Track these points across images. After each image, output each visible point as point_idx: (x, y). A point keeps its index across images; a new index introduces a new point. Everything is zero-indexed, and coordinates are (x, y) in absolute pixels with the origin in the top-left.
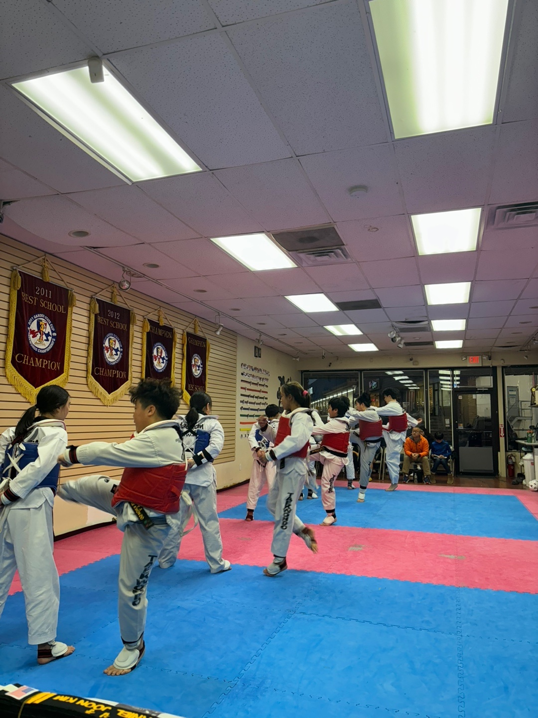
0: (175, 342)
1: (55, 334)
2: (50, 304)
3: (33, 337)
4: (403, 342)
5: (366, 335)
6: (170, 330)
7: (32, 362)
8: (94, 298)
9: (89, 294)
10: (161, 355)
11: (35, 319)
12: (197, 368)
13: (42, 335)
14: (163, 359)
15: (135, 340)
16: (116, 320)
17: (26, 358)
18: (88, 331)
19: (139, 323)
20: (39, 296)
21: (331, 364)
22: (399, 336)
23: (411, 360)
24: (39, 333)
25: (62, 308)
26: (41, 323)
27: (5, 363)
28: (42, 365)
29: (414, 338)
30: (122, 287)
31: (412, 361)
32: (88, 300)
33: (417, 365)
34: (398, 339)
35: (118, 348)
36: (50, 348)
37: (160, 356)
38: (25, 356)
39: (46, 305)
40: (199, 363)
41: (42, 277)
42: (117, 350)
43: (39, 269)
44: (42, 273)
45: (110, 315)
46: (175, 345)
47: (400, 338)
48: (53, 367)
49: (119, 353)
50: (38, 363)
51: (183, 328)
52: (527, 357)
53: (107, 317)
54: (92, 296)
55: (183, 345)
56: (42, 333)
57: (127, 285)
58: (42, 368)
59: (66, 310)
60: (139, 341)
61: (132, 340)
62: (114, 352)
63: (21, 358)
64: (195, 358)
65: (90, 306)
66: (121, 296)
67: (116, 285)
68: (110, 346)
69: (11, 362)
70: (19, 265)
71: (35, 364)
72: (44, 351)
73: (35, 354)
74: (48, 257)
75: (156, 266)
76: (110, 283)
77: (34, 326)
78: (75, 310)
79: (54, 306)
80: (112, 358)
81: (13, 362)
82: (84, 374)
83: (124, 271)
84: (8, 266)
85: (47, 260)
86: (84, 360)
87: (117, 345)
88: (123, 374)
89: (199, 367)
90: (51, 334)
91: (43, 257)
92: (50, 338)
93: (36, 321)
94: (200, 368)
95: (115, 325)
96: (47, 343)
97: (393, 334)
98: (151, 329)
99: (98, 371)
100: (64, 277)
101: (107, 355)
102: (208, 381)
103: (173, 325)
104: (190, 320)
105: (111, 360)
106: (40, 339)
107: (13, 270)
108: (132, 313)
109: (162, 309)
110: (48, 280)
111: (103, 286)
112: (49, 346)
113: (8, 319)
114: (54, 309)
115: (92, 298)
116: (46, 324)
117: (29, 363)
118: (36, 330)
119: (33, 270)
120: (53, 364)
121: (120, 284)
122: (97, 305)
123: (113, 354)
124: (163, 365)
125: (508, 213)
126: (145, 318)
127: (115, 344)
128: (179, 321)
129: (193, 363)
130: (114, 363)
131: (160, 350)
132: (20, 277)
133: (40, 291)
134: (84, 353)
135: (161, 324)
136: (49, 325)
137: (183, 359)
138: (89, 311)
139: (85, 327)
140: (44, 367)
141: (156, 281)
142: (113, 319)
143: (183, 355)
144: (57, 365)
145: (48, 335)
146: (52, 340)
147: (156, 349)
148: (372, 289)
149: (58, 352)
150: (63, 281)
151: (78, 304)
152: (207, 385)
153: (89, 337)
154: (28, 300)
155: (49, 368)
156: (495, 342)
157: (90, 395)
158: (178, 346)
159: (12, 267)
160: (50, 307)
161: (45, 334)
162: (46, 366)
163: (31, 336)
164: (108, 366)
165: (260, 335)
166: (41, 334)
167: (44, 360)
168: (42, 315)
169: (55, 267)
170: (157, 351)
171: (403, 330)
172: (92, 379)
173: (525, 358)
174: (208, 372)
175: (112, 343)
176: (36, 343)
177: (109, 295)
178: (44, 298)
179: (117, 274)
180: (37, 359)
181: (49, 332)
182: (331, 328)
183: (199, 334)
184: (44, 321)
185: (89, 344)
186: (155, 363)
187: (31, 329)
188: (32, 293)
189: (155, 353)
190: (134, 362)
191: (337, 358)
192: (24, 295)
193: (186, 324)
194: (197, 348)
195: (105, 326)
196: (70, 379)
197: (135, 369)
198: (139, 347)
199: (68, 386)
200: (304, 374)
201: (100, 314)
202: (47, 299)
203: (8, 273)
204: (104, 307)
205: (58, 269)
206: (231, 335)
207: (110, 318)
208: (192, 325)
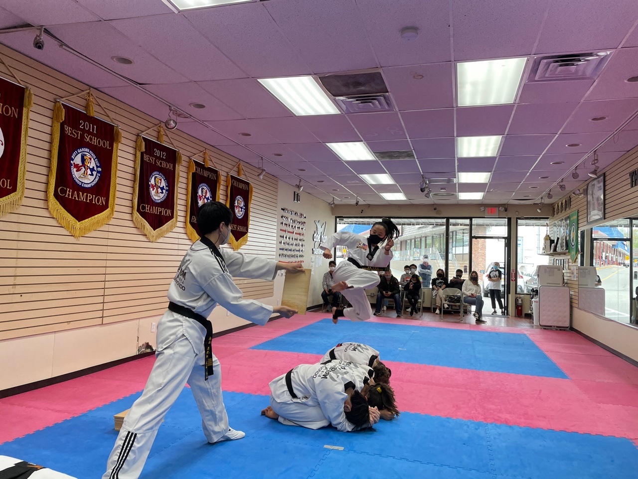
0: (220, 183)
1: (100, 169)
2: (94, 139)
3: (77, 171)
6: (216, 172)
7: (76, 196)
8: (140, 136)
9: (135, 131)
10: (206, 195)
11: (78, 153)
12: (240, 210)
13: (86, 170)
14: (208, 199)
15: (181, 179)
16: (162, 159)
17: (69, 192)
18: (134, 168)
19: (184, 163)
20: (84, 131)
21: (362, 211)
23: (435, 209)
24: (83, 167)
25: (107, 144)
26: (85, 157)
27: (47, 196)
28: (86, 200)
30: (168, 126)
31: (436, 211)
32: (134, 138)
33: (440, 214)
34: (426, 189)
35: (163, 186)
36: (94, 183)
37: (205, 197)
38: (68, 189)
39: (91, 139)
40: (242, 204)
41: (86, 111)
42: (162, 189)
43: (83, 102)
44: (87, 107)
45: (156, 153)
46: (219, 186)
48: (98, 202)
49: (164, 191)
50: (82, 197)
51: (227, 170)
53: (154, 156)
54: (138, 134)
55: (227, 187)
56: (87, 168)
57: (172, 124)
58: (86, 202)
59: (111, 145)
60: (184, 181)
61: (178, 179)
62: (160, 190)
63: (63, 191)
64: (238, 200)
65: (136, 144)
66: (167, 136)
67: (163, 125)
68: (155, 184)
69: (54, 195)
70: (62, 98)
71: (78, 198)
72: (89, 186)
73: (79, 188)
74: (93, 91)
75: (202, 106)
76: (157, 122)
77: (78, 160)
78: (120, 146)
79: (99, 141)
80: (157, 196)
81: (56, 195)
82: (128, 210)
83: (171, 110)
84: (51, 97)
85: (92, 95)
86: (129, 197)
87: (163, 184)
88: (169, 212)
89: (242, 208)
90: (95, 168)
91: (88, 91)
92: (95, 173)
93: (79, 155)
94: (243, 210)
95: (161, 164)
96: (92, 178)
97: (422, 185)
98: (196, 169)
99: (144, 208)
100: (110, 113)
101: (153, 192)
102: (251, 222)
103: (218, 168)
104: (234, 164)
105: (156, 198)
106: (84, 173)
107: (55, 102)
108: (178, 154)
109: (207, 151)
110: (92, 115)
111: (150, 125)
112: (93, 181)
113: (50, 151)
114: (99, 144)
115: (138, 135)
116: (90, 159)
117: (72, 196)
118: (81, 164)
119: (77, 104)
120: (98, 199)
121: (167, 124)
122: (144, 143)
123: (159, 192)
125: (552, 64)
126: (191, 159)
127: (161, 183)
128: (224, 164)
129: (236, 204)
130: (159, 201)
131: (204, 191)
132: (63, 110)
133: (84, 126)
134: (129, 190)
135: (206, 166)
136: (94, 160)
137: (226, 201)
138: (135, 148)
139: (131, 164)
140: (88, 201)
141: (202, 122)
142: (159, 158)
143: (227, 196)
144: (102, 200)
145: (92, 170)
146: (97, 175)
147: (200, 189)
149: (103, 187)
150: (108, 116)
151: (123, 140)
152: (250, 226)
153: (135, 175)
154: (72, 133)
155: (94, 202)
157: (135, 231)
158: (222, 187)
159: (55, 99)
160: (95, 141)
161: (90, 169)
162: (91, 200)
163: (75, 169)
164: (153, 204)
165: (300, 181)
166: (85, 168)
167: (89, 195)
168: (86, 150)
170: (202, 192)
172: (137, 215)
173: (539, 210)
174: (251, 214)
175: (157, 180)
176: (80, 177)
177: (155, 134)
178: (89, 132)
179: (164, 114)
180: (81, 193)
181: (93, 167)
182: (366, 177)
183: (242, 177)
185: (134, 181)
187: (74, 163)
188: (75, 126)
189: (200, 193)
190: (179, 202)
191: (369, 206)
192: (67, 128)
193: (230, 167)
194: (240, 190)
195: (151, 164)
196: (116, 215)
197: (179, 207)
198: (184, 186)
199: (113, 221)
200: (338, 219)
201: (146, 152)
202: (92, 134)
203: (50, 105)
204: (150, 146)
205: (104, 104)
206: (273, 179)
207: (156, 157)
208: (236, 169)
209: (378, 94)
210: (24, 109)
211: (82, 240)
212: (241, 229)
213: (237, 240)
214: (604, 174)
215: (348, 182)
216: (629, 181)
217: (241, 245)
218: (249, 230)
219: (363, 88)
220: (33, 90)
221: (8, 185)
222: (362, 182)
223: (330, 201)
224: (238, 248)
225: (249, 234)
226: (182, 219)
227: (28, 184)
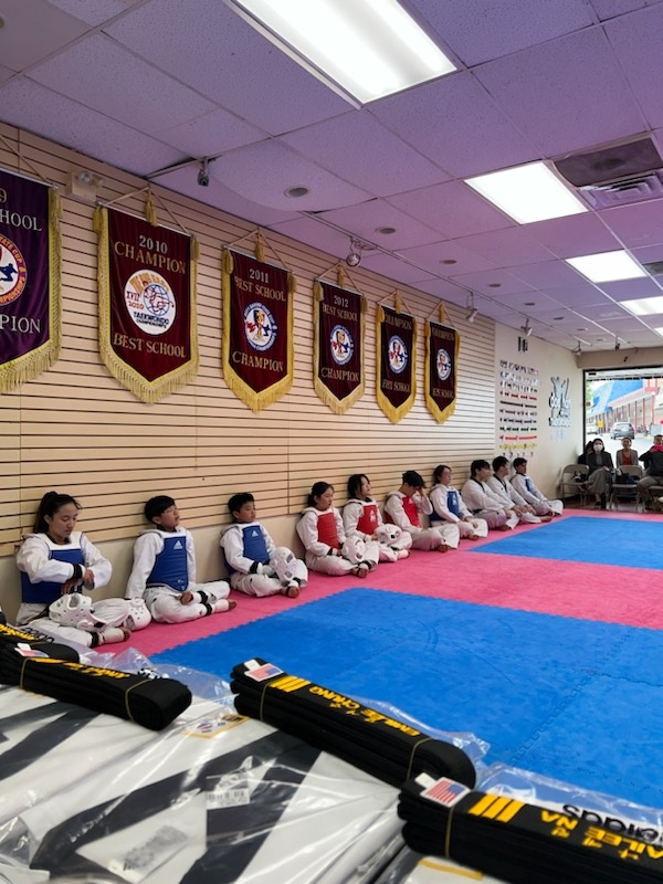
0: (416, 334)
1: (275, 327)
2: (267, 291)
3: (250, 331)
6: (410, 319)
7: (252, 362)
8: (317, 281)
9: (311, 276)
10: (399, 351)
11: (251, 309)
12: (444, 368)
14: (401, 356)
15: (367, 333)
16: (345, 309)
17: (245, 357)
18: (312, 322)
19: (371, 311)
20: (255, 281)
21: (627, 358)
24: (256, 327)
25: (281, 294)
26: (258, 314)
27: (222, 363)
28: (263, 365)
30: (349, 263)
32: (310, 284)
35: (347, 343)
36: (270, 344)
37: (398, 353)
38: (244, 354)
39: (263, 291)
40: (446, 361)
41: (256, 257)
42: (346, 347)
43: (252, 246)
44: (256, 252)
45: (337, 301)
46: (416, 338)
48: (275, 368)
49: (349, 349)
50: (259, 363)
51: (425, 315)
53: (334, 305)
54: (315, 279)
55: (425, 338)
57: (355, 259)
58: (263, 369)
59: (286, 296)
60: (372, 334)
61: (364, 332)
62: (343, 349)
63: (239, 357)
64: (441, 355)
65: (313, 292)
66: (349, 277)
67: (344, 264)
68: (338, 341)
69: (229, 362)
70: (229, 243)
71: (254, 365)
72: (264, 349)
73: (253, 352)
74: (262, 231)
75: (390, 231)
76: (335, 261)
77: (250, 319)
78: (296, 297)
79: (272, 293)
80: (341, 356)
81: (231, 362)
82: (309, 376)
83: (352, 241)
84: (218, 244)
85: (260, 235)
86: (309, 359)
87: (347, 340)
88: (355, 375)
89: (446, 366)
90: (270, 327)
91: (256, 231)
92: (269, 332)
93: (252, 312)
94: (447, 368)
95: (343, 314)
96: (267, 338)
98: (386, 318)
99: (326, 372)
100: (281, 255)
101: (335, 352)
102: (458, 384)
103: (413, 313)
104: (434, 305)
105: (339, 359)
106: (258, 334)
107: (223, 250)
108: (363, 299)
109: (398, 292)
110: (263, 261)
111: (328, 265)
112: (269, 342)
113: (222, 310)
114: (273, 296)
116: (264, 315)
117: (248, 363)
118: (254, 323)
119: (245, 248)
120: (275, 364)
121: (348, 260)
122: (322, 290)
123: (343, 351)
124: (401, 364)
126: (379, 305)
127: (344, 339)
128: (420, 307)
129: (439, 361)
130: (343, 363)
131: (397, 346)
132: (231, 258)
133: (254, 275)
134: (309, 351)
135: (398, 312)
136: (268, 316)
137: (425, 356)
138: (313, 297)
139: (309, 317)
140: (265, 367)
141: (391, 253)
142: (341, 308)
143: (426, 350)
144: (279, 366)
145: (267, 329)
146: (272, 335)
147: (392, 343)
149: (279, 350)
150: (281, 261)
151: (298, 289)
152: (458, 390)
153: (314, 331)
154: (243, 286)
155: (271, 368)
157: (317, 401)
158: (419, 339)
159: (222, 246)
160: (268, 293)
161: (264, 327)
162: (268, 366)
163: (248, 330)
164: (337, 366)
165: (528, 321)
166: (259, 328)
167: (265, 359)
168: (259, 305)
169: (271, 243)
170: (394, 347)
172: (319, 381)
174: (458, 373)
175: (340, 336)
176: (254, 338)
177: (334, 276)
179: (342, 248)
180: (257, 358)
181: (268, 325)
183: (445, 324)
184: (261, 312)
185: (314, 339)
186: (392, 361)
187: (247, 322)
188: (245, 277)
189: (391, 349)
190: (367, 362)
191: (637, 350)
192: (237, 280)
193: (429, 310)
194: (444, 341)
195: (331, 316)
196: (295, 382)
197: (368, 369)
198: (372, 341)
199: (293, 391)
200: (587, 374)
201: (325, 301)
202: (264, 284)
203: (218, 254)
204: (330, 293)
205: (275, 246)
206: (488, 323)
207: (337, 306)
208: (436, 312)
209: (648, 173)
210: (192, 262)
211: (262, 414)
212: (446, 394)
213: (442, 409)
215: (603, 315)
217: (447, 415)
218: (457, 395)
219: (622, 167)
220: (199, 238)
221: (182, 354)
222: (624, 312)
223: (574, 346)
224: (444, 420)
225: (457, 401)
226: (371, 384)
227: (202, 351)
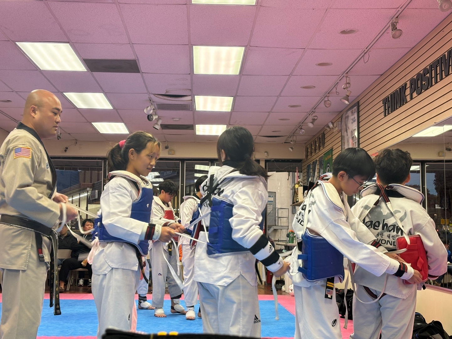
4: (160, 122)
5: (117, 110)
21: (67, 148)
22: (156, 114)
23: (167, 148)
29: (173, 118)
31: (167, 150)
33: (173, 154)
34: (155, 117)
47: (157, 117)
52: (292, 148)
97: (149, 110)
148: (131, 44)
156: (260, 130)
171: (162, 107)
173: (290, 149)
182: (73, 97)
191: (77, 141)
214: (358, 102)
216: (382, 109)
